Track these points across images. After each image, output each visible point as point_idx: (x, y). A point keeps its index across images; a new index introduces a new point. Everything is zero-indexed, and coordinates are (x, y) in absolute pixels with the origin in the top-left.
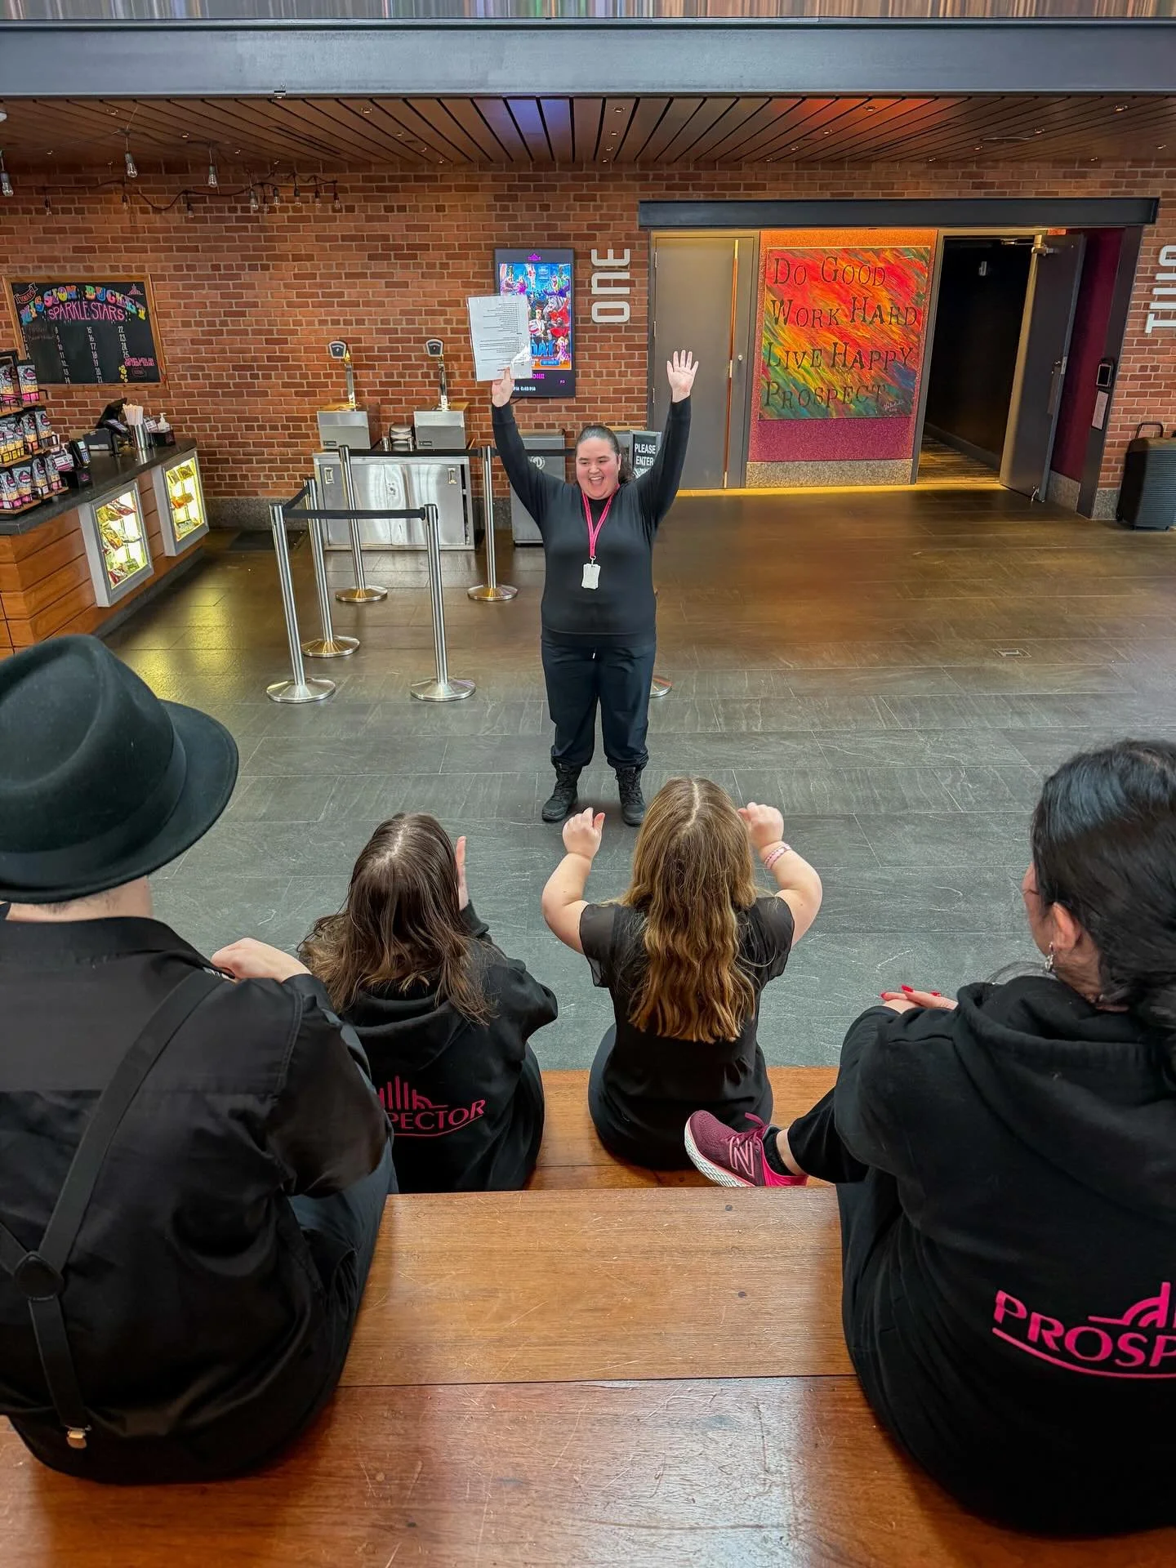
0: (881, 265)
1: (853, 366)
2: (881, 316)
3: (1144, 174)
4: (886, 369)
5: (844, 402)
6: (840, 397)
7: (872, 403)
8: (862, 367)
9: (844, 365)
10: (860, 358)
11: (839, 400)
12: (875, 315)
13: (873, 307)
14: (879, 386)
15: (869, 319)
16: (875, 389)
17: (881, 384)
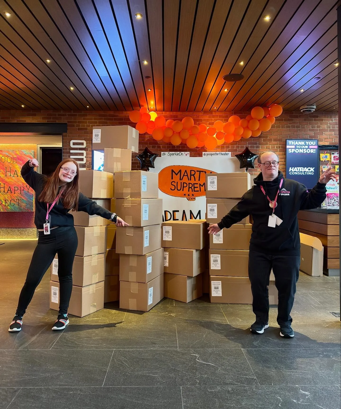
0: (15, 156)
1: (7, 192)
2: (17, 174)
3: (59, 115)
4: (21, 193)
5: (5, 206)
6: (4, 203)
7: (17, 206)
8: (11, 192)
9: (4, 192)
10: (10, 189)
11: (3, 205)
12: (15, 174)
13: (14, 171)
14: (19, 200)
15: (12, 175)
16: (17, 201)
17: (20, 199)
